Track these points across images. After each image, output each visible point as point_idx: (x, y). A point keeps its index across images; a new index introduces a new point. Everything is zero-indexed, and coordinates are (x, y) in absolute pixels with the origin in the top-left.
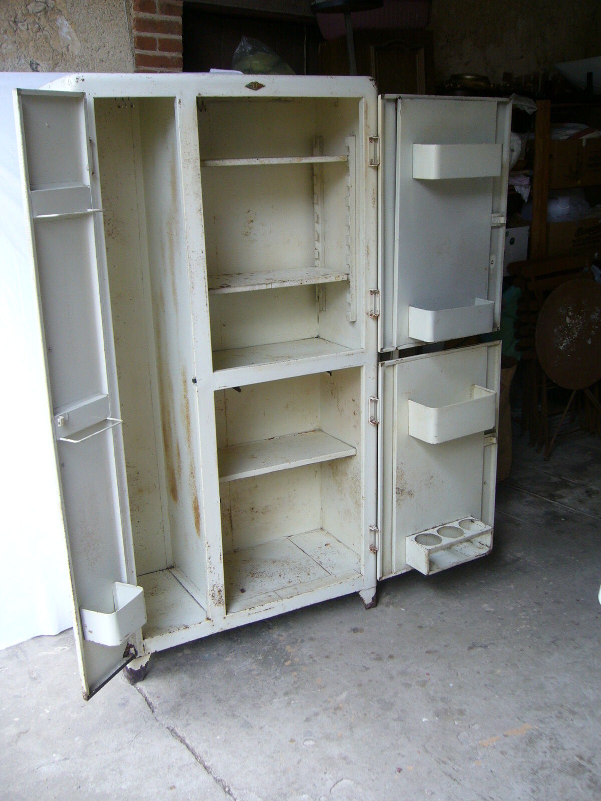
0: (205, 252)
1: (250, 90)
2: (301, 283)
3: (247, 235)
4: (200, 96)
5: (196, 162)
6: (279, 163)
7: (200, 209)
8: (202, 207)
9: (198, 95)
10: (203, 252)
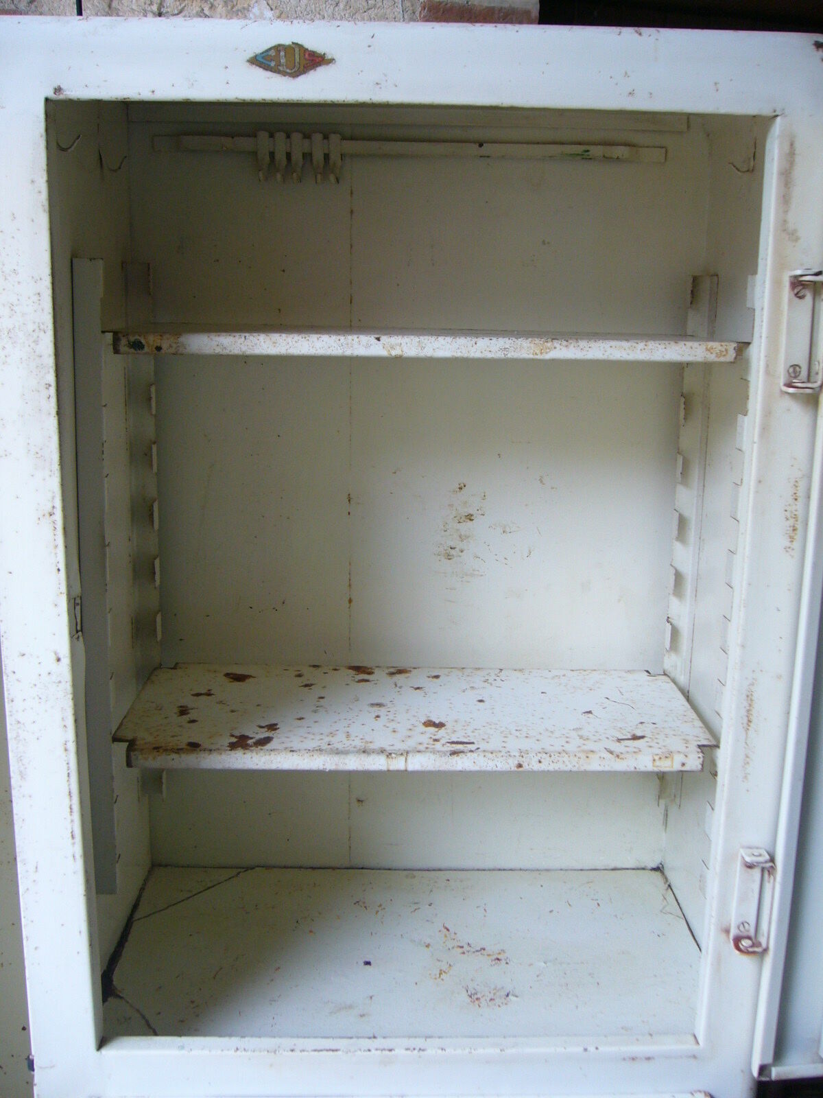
0: (66, 661)
1: (269, 74)
2: (520, 766)
3: (449, 557)
4: (61, 97)
5: (36, 342)
6: (458, 354)
7: (48, 508)
8: (58, 503)
9: (51, 94)
10: (59, 660)
